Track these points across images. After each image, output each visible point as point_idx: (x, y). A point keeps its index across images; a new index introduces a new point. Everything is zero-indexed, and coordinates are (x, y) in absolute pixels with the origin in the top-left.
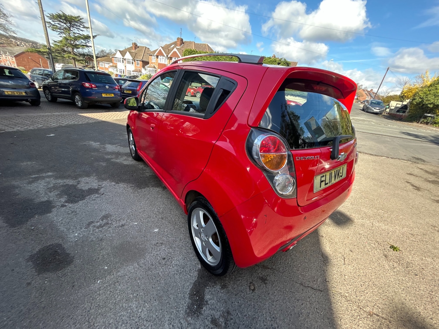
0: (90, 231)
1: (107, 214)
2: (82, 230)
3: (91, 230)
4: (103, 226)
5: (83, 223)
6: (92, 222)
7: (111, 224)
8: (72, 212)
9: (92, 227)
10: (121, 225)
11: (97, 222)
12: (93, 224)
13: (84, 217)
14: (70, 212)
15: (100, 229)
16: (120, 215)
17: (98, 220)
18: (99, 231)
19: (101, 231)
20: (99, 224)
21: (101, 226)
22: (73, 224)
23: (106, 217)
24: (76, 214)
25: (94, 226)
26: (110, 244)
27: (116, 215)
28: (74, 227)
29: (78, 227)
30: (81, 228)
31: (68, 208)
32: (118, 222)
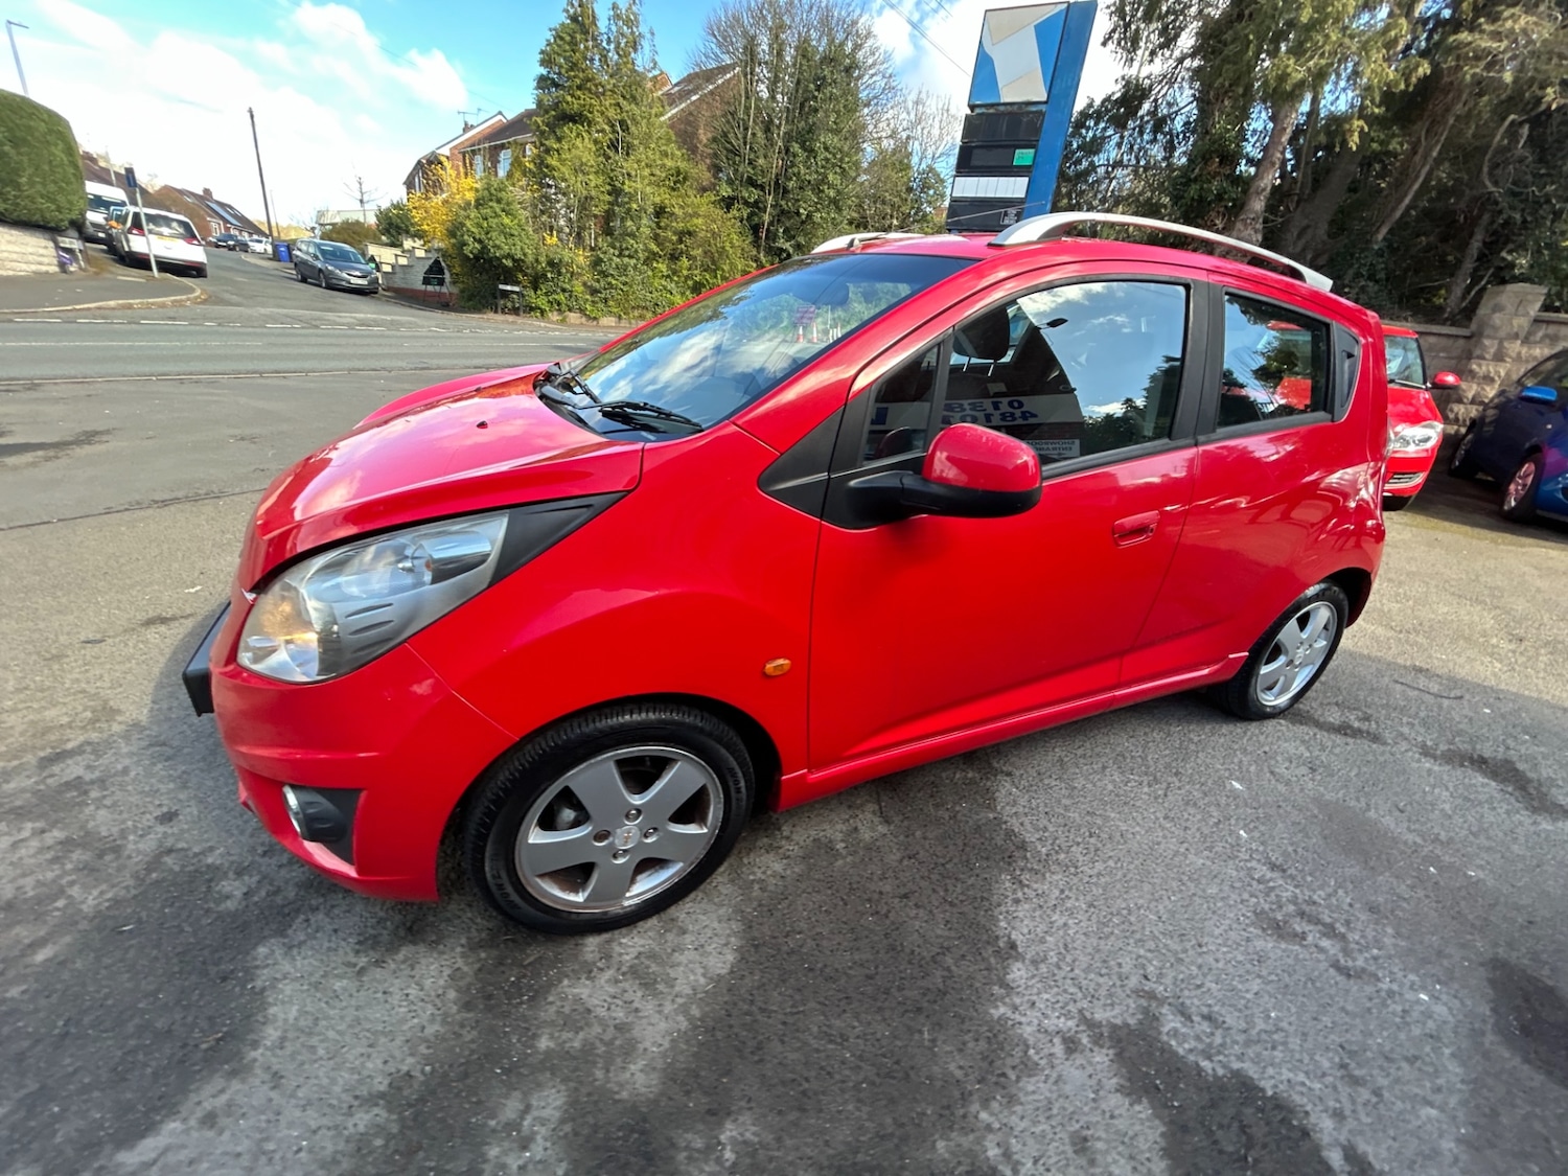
0: (1375, 958)
1: (1264, 930)
2: (1395, 987)
3: (1366, 955)
4: (1324, 925)
5: (1370, 999)
6: (1336, 965)
7: (1295, 904)
8: (1356, 1081)
9: (1354, 960)
10: (1275, 875)
11: (1321, 950)
12: (1342, 961)
13: (1343, 1009)
14: (1365, 1094)
15: (1343, 930)
16: (1238, 885)
17: (1313, 949)
18: (1349, 928)
19: (1347, 923)
20: (1325, 943)
21: (1330, 931)
22: (1402, 1036)
23: (1279, 930)
24: (1352, 1054)
25: (1346, 952)
26: (1369, 882)
27: (1246, 896)
28: (1408, 1024)
29: (1399, 1008)
30: (1391, 994)
31: (1351, 1123)
32: (1271, 884)
